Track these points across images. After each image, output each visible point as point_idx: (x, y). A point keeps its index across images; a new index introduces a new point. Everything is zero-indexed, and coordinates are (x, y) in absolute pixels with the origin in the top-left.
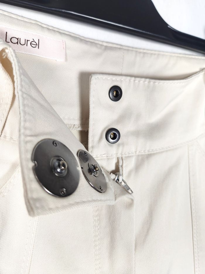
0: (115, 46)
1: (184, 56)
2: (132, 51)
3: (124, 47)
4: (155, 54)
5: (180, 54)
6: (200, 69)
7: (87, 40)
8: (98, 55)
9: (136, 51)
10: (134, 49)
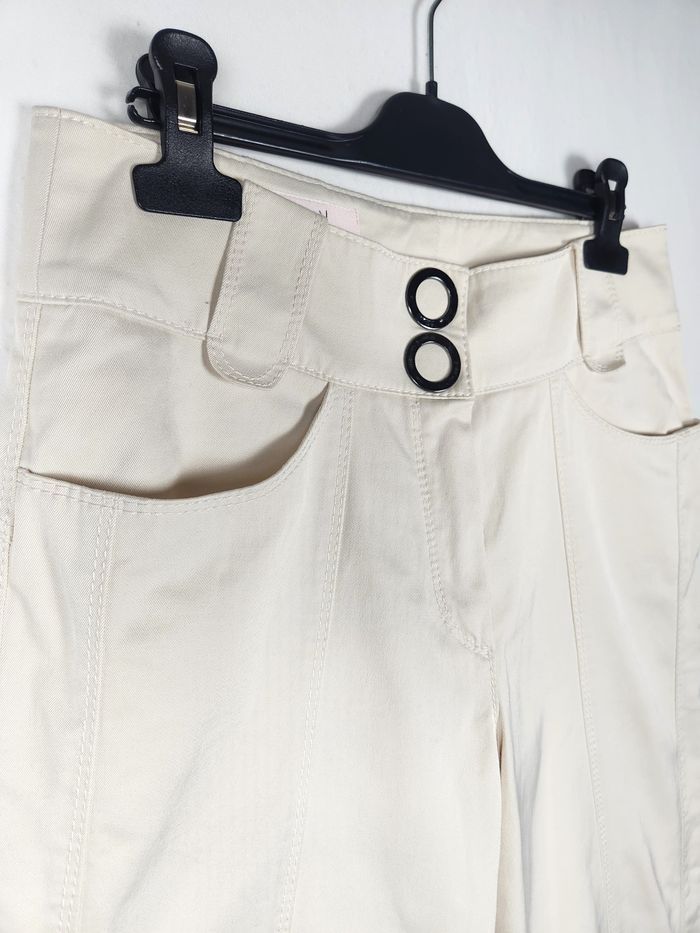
0: (426, 212)
1: (534, 220)
2: (451, 218)
3: (439, 213)
4: (486, 221)
5: (527, 217)
6: (563, 242)
7: (386, 204)
8: (404, 230)
9: (458, 219)
10: (455, 215)
